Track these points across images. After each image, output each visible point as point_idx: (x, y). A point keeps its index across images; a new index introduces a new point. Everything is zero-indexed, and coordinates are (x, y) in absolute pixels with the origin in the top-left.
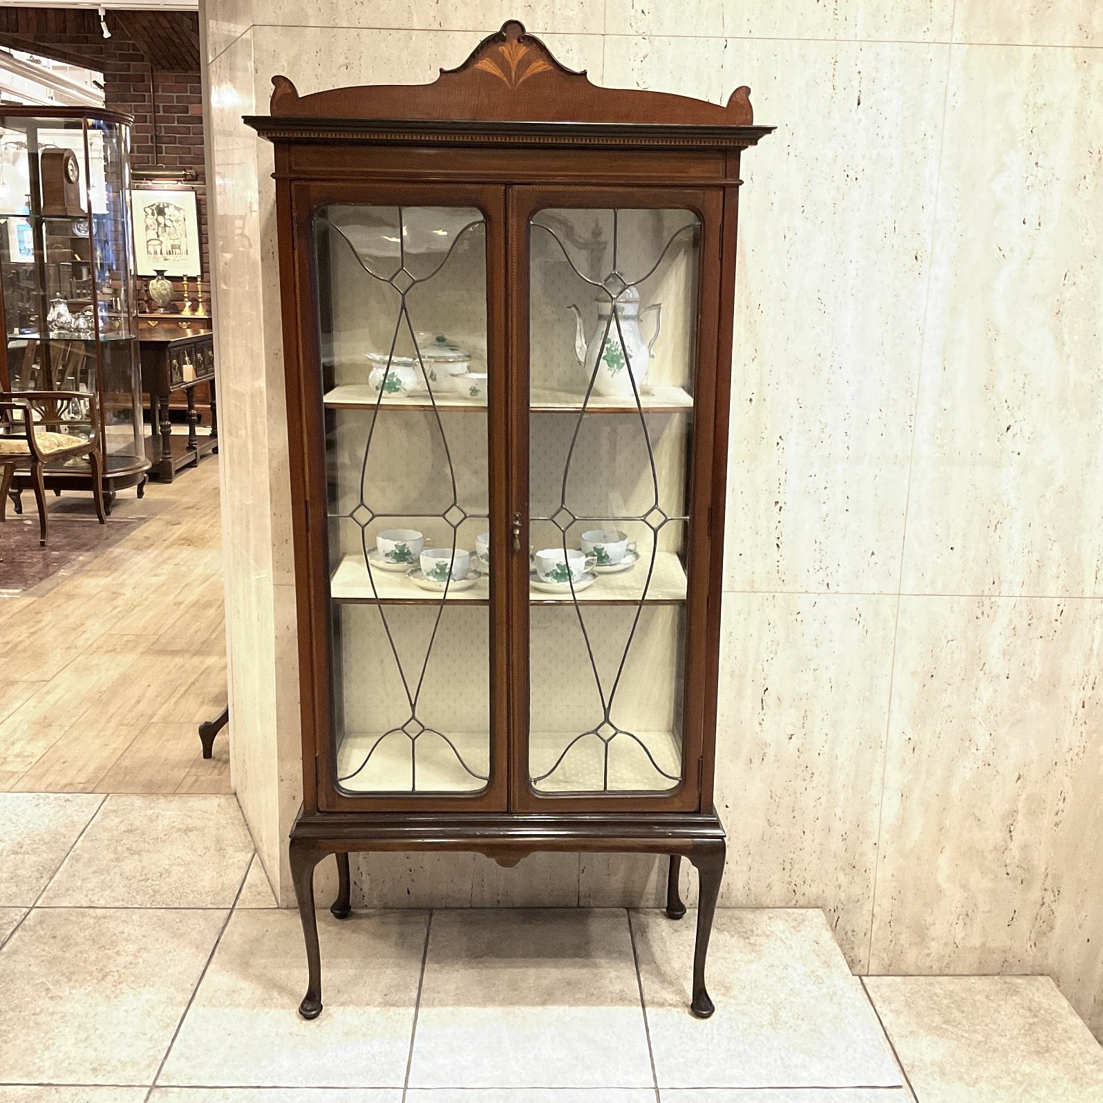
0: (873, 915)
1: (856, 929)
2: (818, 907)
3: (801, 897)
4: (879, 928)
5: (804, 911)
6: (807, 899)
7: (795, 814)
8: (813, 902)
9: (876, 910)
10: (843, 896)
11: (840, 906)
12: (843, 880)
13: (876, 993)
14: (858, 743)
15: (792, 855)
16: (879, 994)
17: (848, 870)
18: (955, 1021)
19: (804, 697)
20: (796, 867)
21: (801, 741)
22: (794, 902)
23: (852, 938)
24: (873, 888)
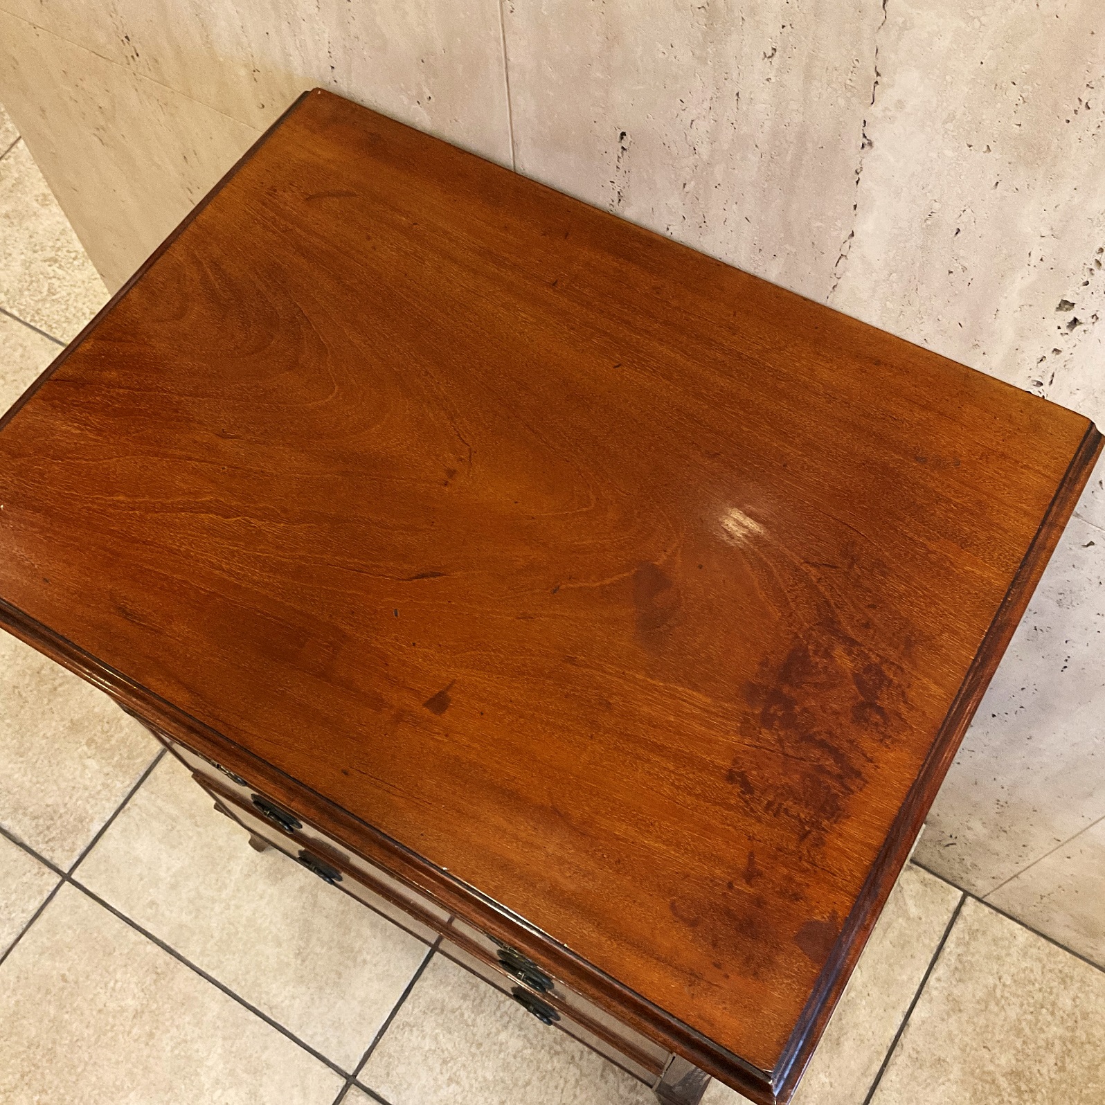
13: (958, 945)
16: (959, 951)
18: (1029, 1081)
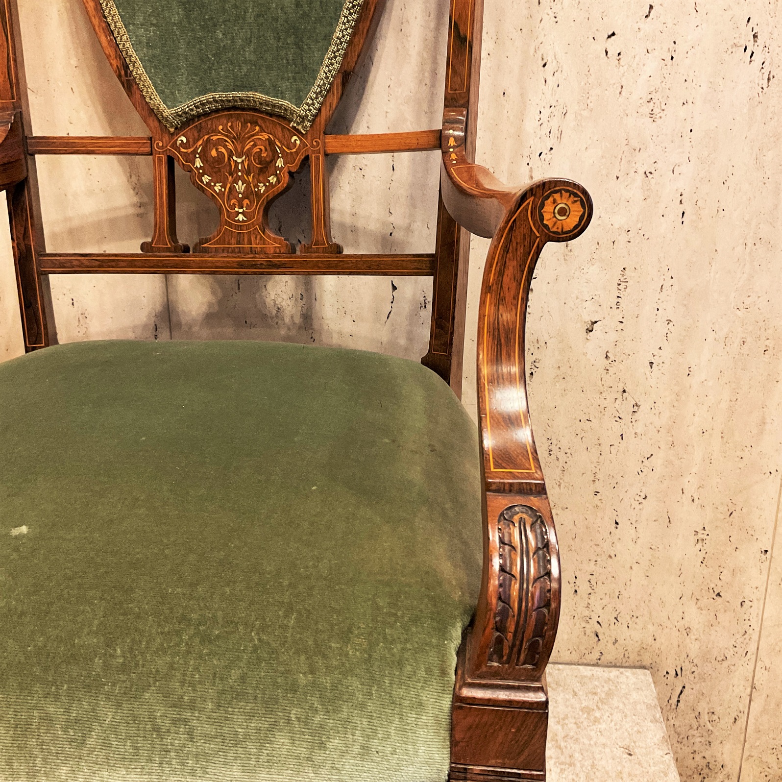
0: (753, 687)
1: (718, 710)
2: (644, 668)
3: (610, 645)
4: (764, 711)
5: (614, 672)
6: (621, 650)
7: (598, 486)
8: (633, 657)
9: (761, 677)
10: (694, 648)
11: (687, 667)
12: (695, 617)
14: (738, 341)
15: (591, 567)
17: (704, 602)
19: (622, 238)
20: (600, 589)
21: (613, 336)
22: (595, 655)
23: (709, 726)
24: (755, 637)
